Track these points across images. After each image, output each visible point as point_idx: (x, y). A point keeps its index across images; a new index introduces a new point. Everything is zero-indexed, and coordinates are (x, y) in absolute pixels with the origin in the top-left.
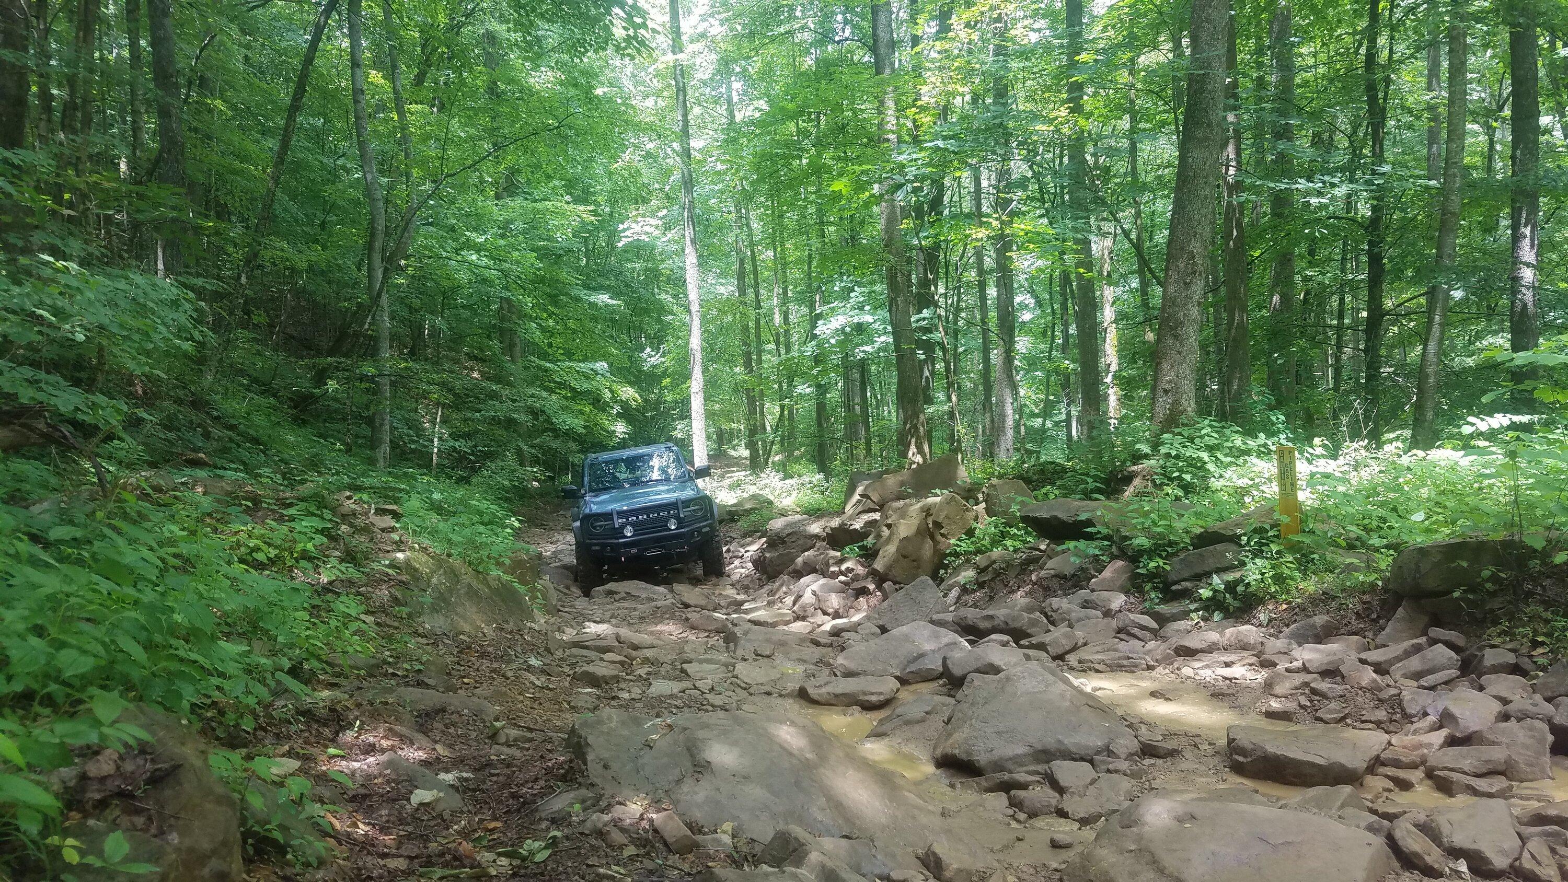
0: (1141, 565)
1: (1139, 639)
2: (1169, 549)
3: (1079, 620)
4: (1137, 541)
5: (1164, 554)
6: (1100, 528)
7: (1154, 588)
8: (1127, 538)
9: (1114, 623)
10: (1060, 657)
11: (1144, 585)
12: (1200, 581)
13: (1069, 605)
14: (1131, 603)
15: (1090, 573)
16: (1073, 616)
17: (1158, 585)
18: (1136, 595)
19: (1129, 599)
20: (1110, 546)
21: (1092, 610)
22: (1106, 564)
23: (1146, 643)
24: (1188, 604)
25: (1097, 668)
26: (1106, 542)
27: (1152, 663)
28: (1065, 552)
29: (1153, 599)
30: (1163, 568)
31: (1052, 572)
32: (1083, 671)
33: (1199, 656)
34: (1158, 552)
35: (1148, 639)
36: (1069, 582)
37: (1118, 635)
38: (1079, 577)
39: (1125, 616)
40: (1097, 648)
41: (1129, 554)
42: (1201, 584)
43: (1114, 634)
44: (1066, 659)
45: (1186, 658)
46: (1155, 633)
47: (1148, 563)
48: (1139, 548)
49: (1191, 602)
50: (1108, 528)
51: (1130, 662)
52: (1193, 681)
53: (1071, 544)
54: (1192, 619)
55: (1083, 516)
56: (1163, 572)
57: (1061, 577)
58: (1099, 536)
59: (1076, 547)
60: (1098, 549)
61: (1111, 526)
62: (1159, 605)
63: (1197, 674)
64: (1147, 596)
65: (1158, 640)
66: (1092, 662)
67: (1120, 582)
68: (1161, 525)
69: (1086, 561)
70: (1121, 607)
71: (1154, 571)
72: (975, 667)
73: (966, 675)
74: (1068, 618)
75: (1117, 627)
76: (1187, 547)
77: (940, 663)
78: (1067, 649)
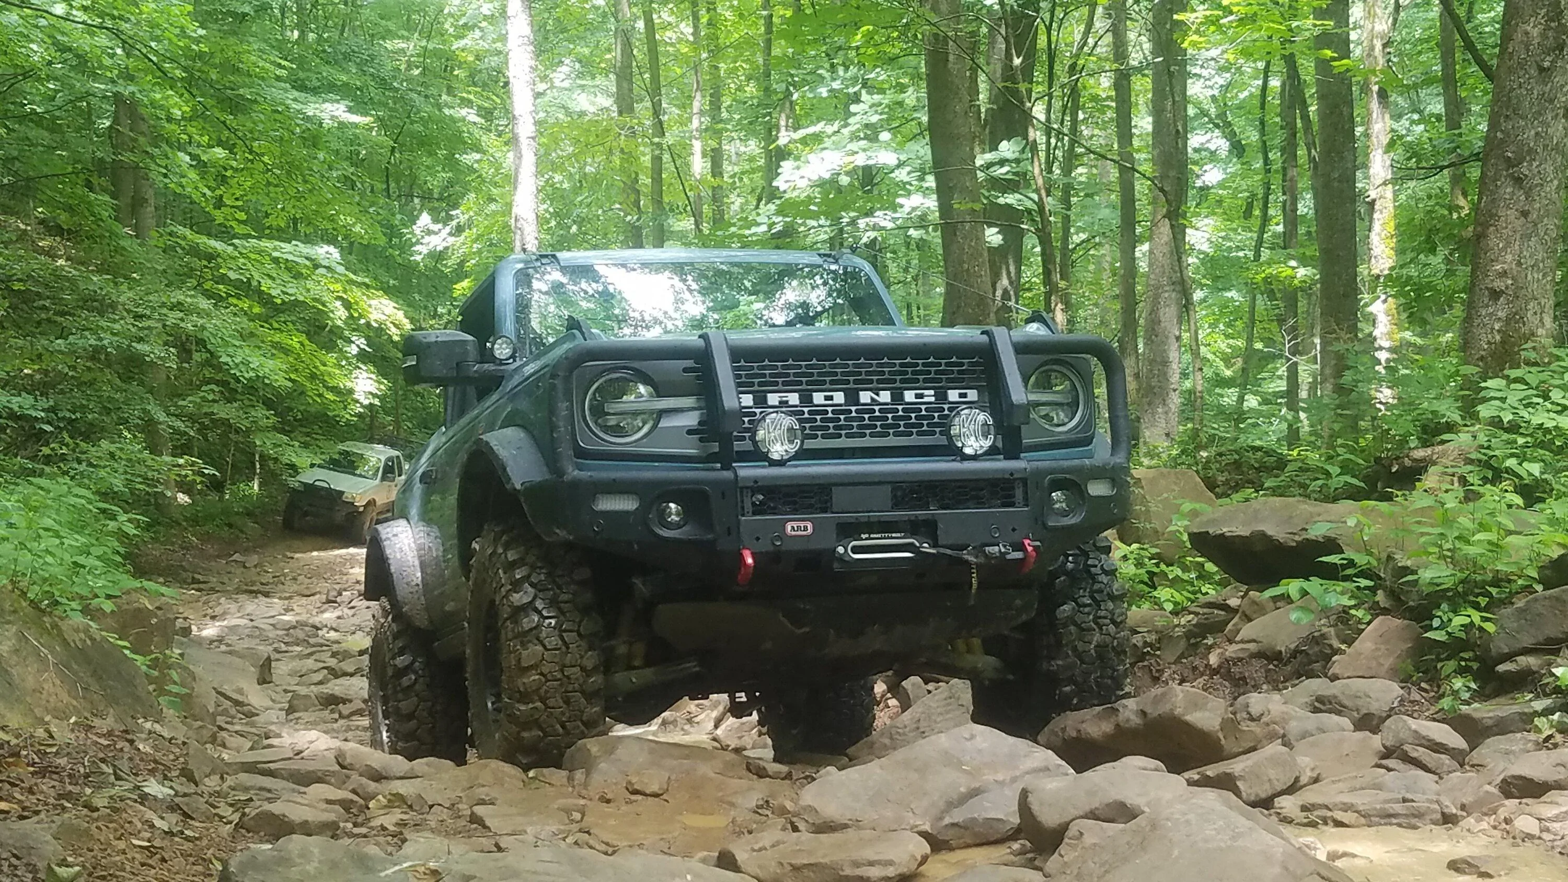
0: (1436, 623)
1: (1427, 769)
2: (1494, 591)
3: (1304, 735)
4: (1426, 575)
5: (1483, 601)
6: (1350, 554)
7: (1461, 671)
8: (1406, 571)
9: (1376, 741)
10: (1265, 803)
11: (1439, 665)
12: (1556, 652)
13: (1284, 708)
14: (1412, 702)
15: (1331, 646)
16: (1294, 727)
17: (1470, 664)
18: (1423, 685)
19: (1409, 694)
20: (1373, 590)
21: (1333, 715)
22: (1363, 627)
23: (1441, 778)
24: (1531, 700)
25: (1339, 818)
26: (1364, 583)
27: (1454, 811)
28: (1279, 604)
29: (1457, 691)
30: (1481, 629)
31: (1252, 647)
32: (1313, 824)
33: (1553, 795)
34: (1472, 598)
35: (1445, 768)
36: (1285, 665)
37: (1384, 762)
38: (1307, 654)
39: (1401, 725)
40: (1340, 785)
41: (1411, 603)
42: (1559, 660)
43: (1376, 760)
44: (1276, 805)
45: (1524, 801)
46: (1460, 758)
47: (1450, 620)
48: (1431, 589)
49: (1537, 697)
50: (1370, 554)
51: (1408, 808)
52: (1537, 842)
53: (1293, 586)
54: (1538, 730)
55: (1318, 531)
56: (1480, 638)
57: (1270, 656)
58: (1349, 572)
59: (1304, 593)
60: (1347, 596)
61: (1375, 551)
62: (1469, 704)
63: (1548, 830)
64: (1445, 687)
65: (1467, 771)
66: (1330, 809)
67: (1392, 659)
68: (1480, 541)
69: (1322, 622)
70: (1392, 709)
71: (1463, 635)
72: (1088, 809)
73: (1068, 824)
74: (1282, 732)
75: (1383, 745)
76: (1531, 586)
77: (1015, 807)
78: (1279, 788)
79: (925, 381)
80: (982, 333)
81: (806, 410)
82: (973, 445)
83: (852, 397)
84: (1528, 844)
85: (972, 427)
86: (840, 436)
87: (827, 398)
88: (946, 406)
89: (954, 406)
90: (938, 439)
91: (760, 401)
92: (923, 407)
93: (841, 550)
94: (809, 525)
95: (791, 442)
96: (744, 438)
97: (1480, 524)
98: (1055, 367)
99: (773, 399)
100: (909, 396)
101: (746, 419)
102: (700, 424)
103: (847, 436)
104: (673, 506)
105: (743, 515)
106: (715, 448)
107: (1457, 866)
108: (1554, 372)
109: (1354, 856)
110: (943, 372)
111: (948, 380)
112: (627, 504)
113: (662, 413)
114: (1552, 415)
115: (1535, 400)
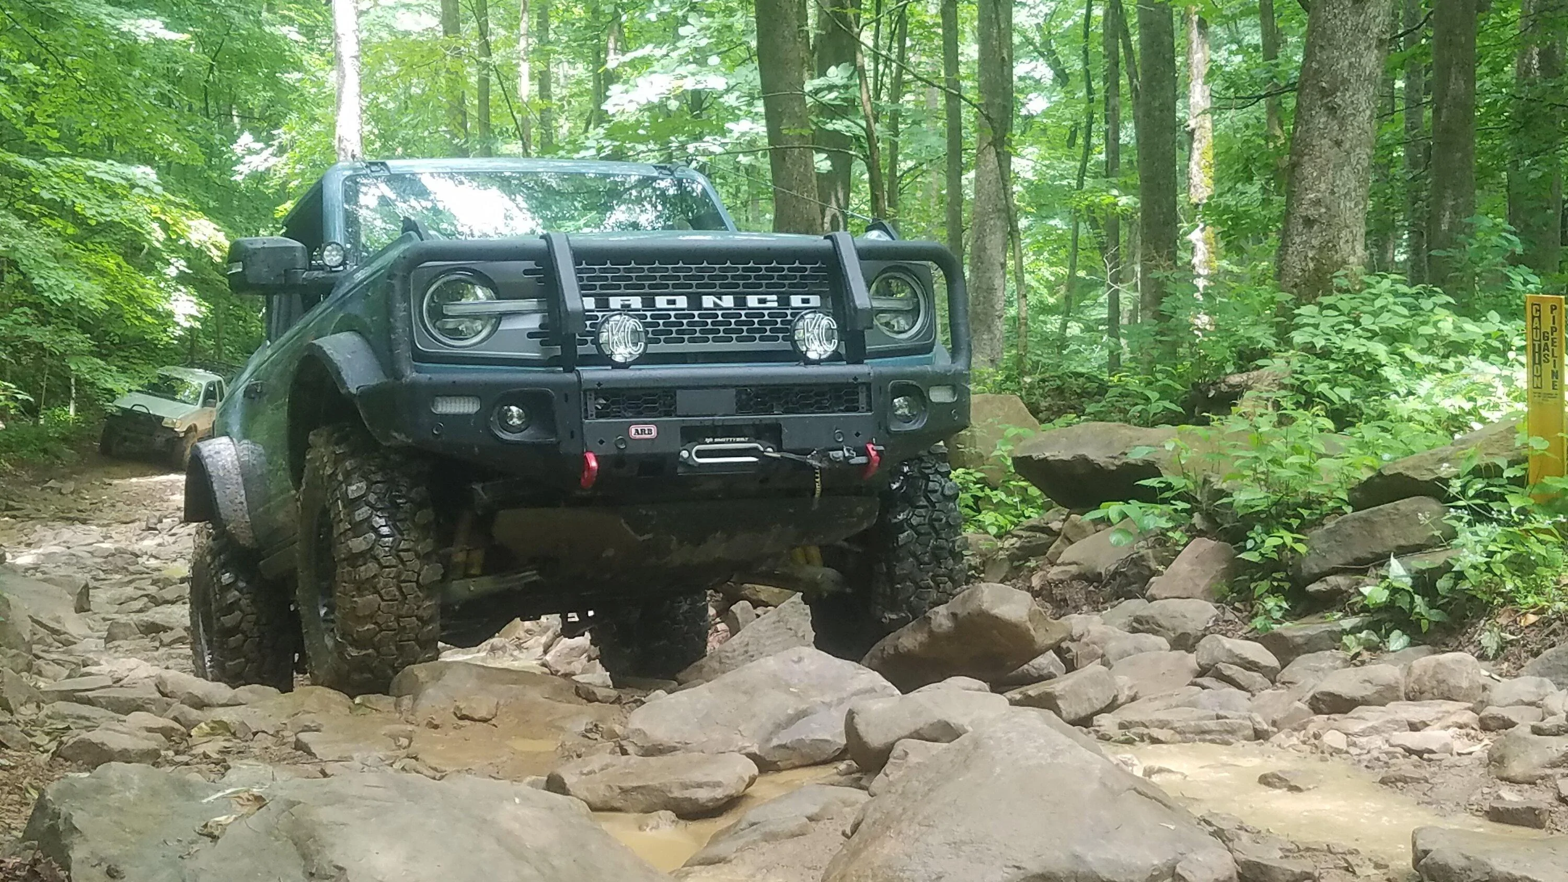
0: (1250, 544)
1: (1240, 687)
2: (1306, 513)
3: (1123, 655)
4: (1241, 498)
5: (1295, 523)
6: (1168, 477)
7: (1273, 591)
8: (1221, 493)
9: (1192, 660)
10: (1085, 722)
11: (1252, 586)
12: (1364, 572)
13: (1103, 628)
14: (1226, 621)
15: (1149, 568)
16: (1112, 647)
17: (1282, 584)
18: (1237, 604)
19: (1224, 613)
20: (1190, 512)
21: (1150, 635)
22: (1180, 548)
23: (1253, 695)
24: (1339, 619)
25: (1155, 735)
26: (1181, 505)
27: (1266, 727)
28: (1099, 527)
29: (1269, 611)
30: (1293, 550)
31: (1073, 569)
32: (1129, 742)
33: (1359, 711)
34: (1284, 520)
35: (1258, 686)
36: (1105, 586)
37: (1199, 680)
38: (1126, 576)
39: (1215, 643)
40: (1157, 704)
41: (1226, 525)
42: (1366, 579)
43: (1191, 678)
44: (1095, 723)
45: (1332, 716)
46: (1271, 675)
47: (1263, 542)
48: (1245, 511)
49: (1346, 616)
50: (1186, 476)
51: (1221, 725)
52: (1344, 756)
53: (1112, 509)
54: (1347, 648)
55: (1138, 455)
56: (1292, 558)
57: (1090, 578)
58: (1167, 495)
59: (1124, 516)
60: (1164, 519)
61: (1192, 474)
62: (1281, 623)
63: (1354, 744)
64: (1259, 607)
65: (1278, 688)
66: (1147, 727)
67: (1207, 580)
68: (1292, 464)
69: (1141, 544)
70: (1207, 629)
71: (1275, 556)
72: (913, 728)
73: (893, 744)
74: (1101, 652)
75: (1199, 664)
76: (1340, 508)
77: (841, 728)
78: (1098, 707)
79: (768, 286)
80: (826, 238)
81: (649, 314)
82: (817, 349)
83: (696, 302)
84: (1336, 758)
85: (816, 331)
86: (683, 341)
87: (669, 302)
88: (789, 312)
89: (796, 312)
90: (781, 345)
91: (603, 304)
92: (766, 312)
93: (685, 454)
94: (654, 429)
95: (635, 344)
96: (586, 342)
97: (1293, 448)
98: (897, 275)
99: (615, 302)
100: (752, 301)
101: (588, 323)
102: (541, 327)
103: (690, 340)
104: (514, 409)
105: (586, 418)
106: (558, 350)
107: (1266, 780)
108: (1365, 299)
109: (1170, 771)
110: (785, 277)
111: (791, 286)
112: (467, 407)
113: (501, 316)
114: (1363, 341)
115: (1346, 326)
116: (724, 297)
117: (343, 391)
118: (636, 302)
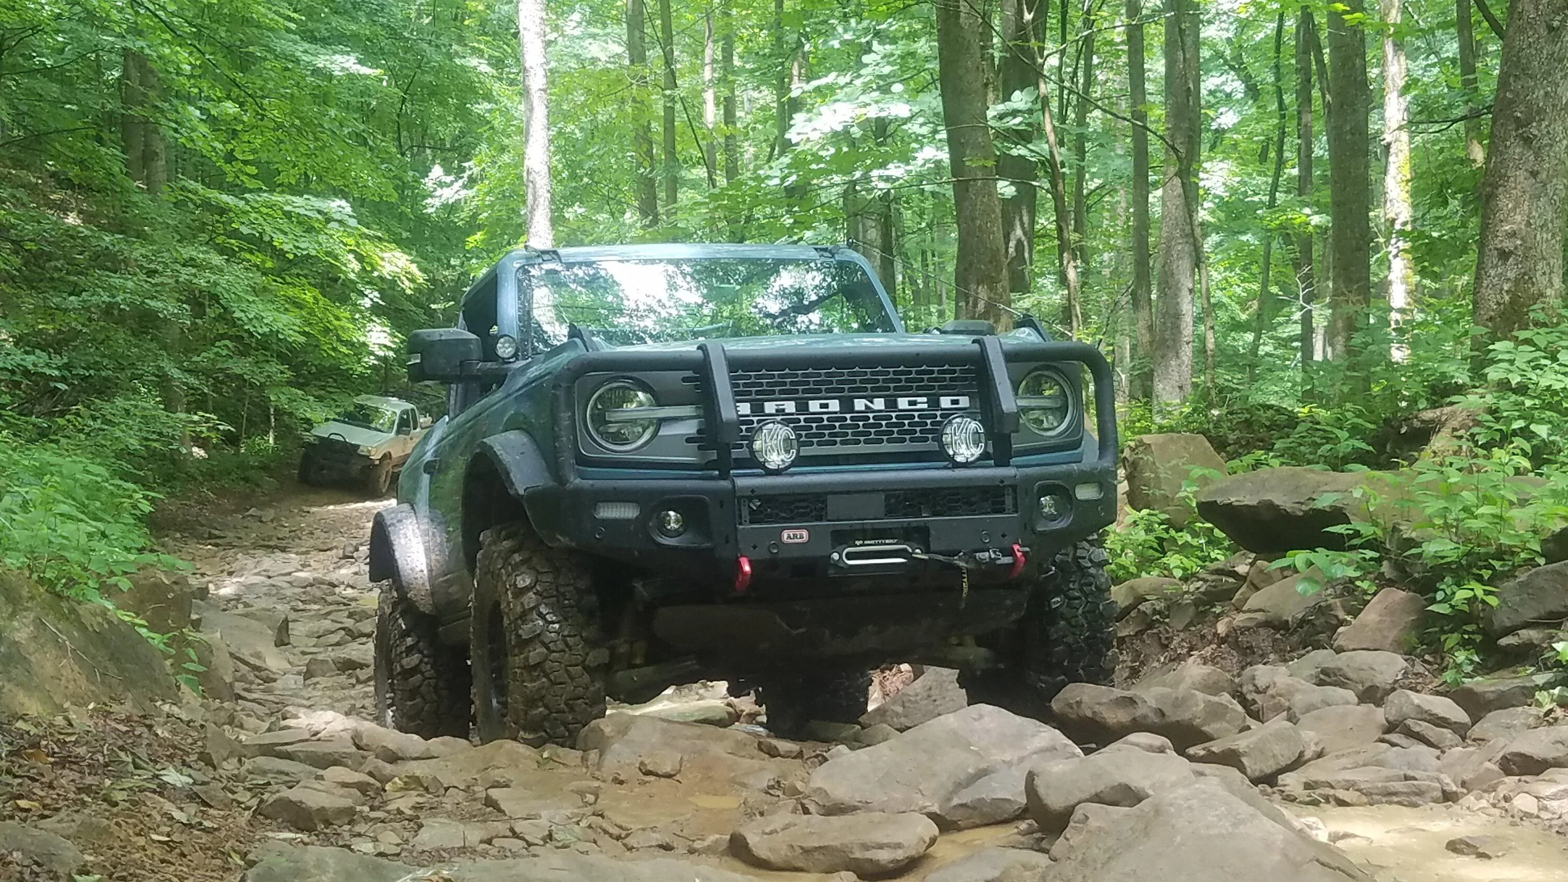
0: (1440, 596)
1: (1430, 744)
2: (1497, 564)
3: (1310, 708)
4: (1430, 548)
5: (1486, 574)
6: (1356, 524)
7: (1464, 644)
8: (1412, 543)
9: (1380, 715)
10: (1269, 780)
11: (1443, 638)
12: (1558, 626)
13: (1289, 680)
14: (1416, 674)
15: (1336, 617)
16: (1299, 700)
17: (1473, 637)
18: (1427, 657)
19: (1413, 666)
20: (1379, 561)
21: (1337, 689)
22: (1369, 598)
23: (1443, 752)
24: (1532, 674)
25: (1341, 797)
26: (1370, 554)
27: (1454, 788)
28: (1286, 573)
29: (1460, 665)
30: (1483, 602)
31: (1259, 616)
32: (1315, 803)
33: (1551, 773)
34: (1475, 571)
35: (1448, 743)
36: (1292, 634)
37: (1387, 737)
38: (1313, 625)
39: (1403, 700)
40: (1344, 761)
41: (1416, 575)
42: (1561, 634)
43: (1379, 735)
44: (1280, 782)
45: (1523, 778)
46: (1461, 731)
47: (1454, 593)
48: (1435, 562)
49: (1539, 670)
50: (1375, 524)
51: (1409, 787)
52: (1536, 821)
53: (1299, 558)
54: (1539, 704)
55: (1325, 502)
56: (1483, 610)
57: (1277, 625)
58: (1355, 542)
59: (1310, 564)
60: (1352, 568)
61: (1381, 521)
62: (1471, 677)
63: (1545, 809)
64: (1449, 660)
65: (1468, 746)
66: (1333, 787)
67: (1395, 632)
68: (1483, 515)
69: (1329, 592)
70: (1396, 681)
71: (1466, 608)
72: (1093, 792)
73: (1073, 807)
74: (1287, 704)
75: (1387, 720)
76: (1533, 559)
77: (1022, 787)
78: (1283, 762)
79: (918, 388)
80: (974, 342)
81: (802, 417)
82: (965, 452)
83: (847, 405)
84: (1526, 823)
85: (963, 435)
86: (835, 443)
87: (822, 406)
88: (939, 413)
89: (947, 415)
90: (931, 445)
91: (758, 409)
92: (916, 414)
93: (836, 556)
94: (805, 533)
95: (787, 452)
96: (741, 446)
97: (1485, 497)
98: (1046, 373)
99: (770, 407)
100: (903, 403)
101: (744, 427)
102: (699, 431)
103: (843, 443)
104: (672, 513)
105: (741, 524)
106: (713, 455)
107: (1455, 847)
108: (1562, 333)
109: (1354, 836)
110: (935, 380)
111: (940, 388)
112: (628, 512)
113: (661, 422)
114: (1560, 377)
115: (1543, 362)
116: (875, 400)
117: (512, 492)
118: (790, 407)
